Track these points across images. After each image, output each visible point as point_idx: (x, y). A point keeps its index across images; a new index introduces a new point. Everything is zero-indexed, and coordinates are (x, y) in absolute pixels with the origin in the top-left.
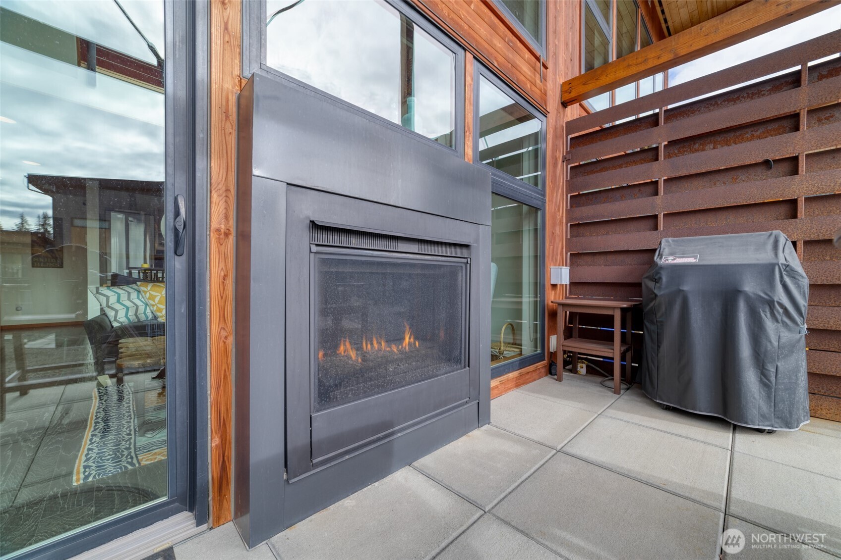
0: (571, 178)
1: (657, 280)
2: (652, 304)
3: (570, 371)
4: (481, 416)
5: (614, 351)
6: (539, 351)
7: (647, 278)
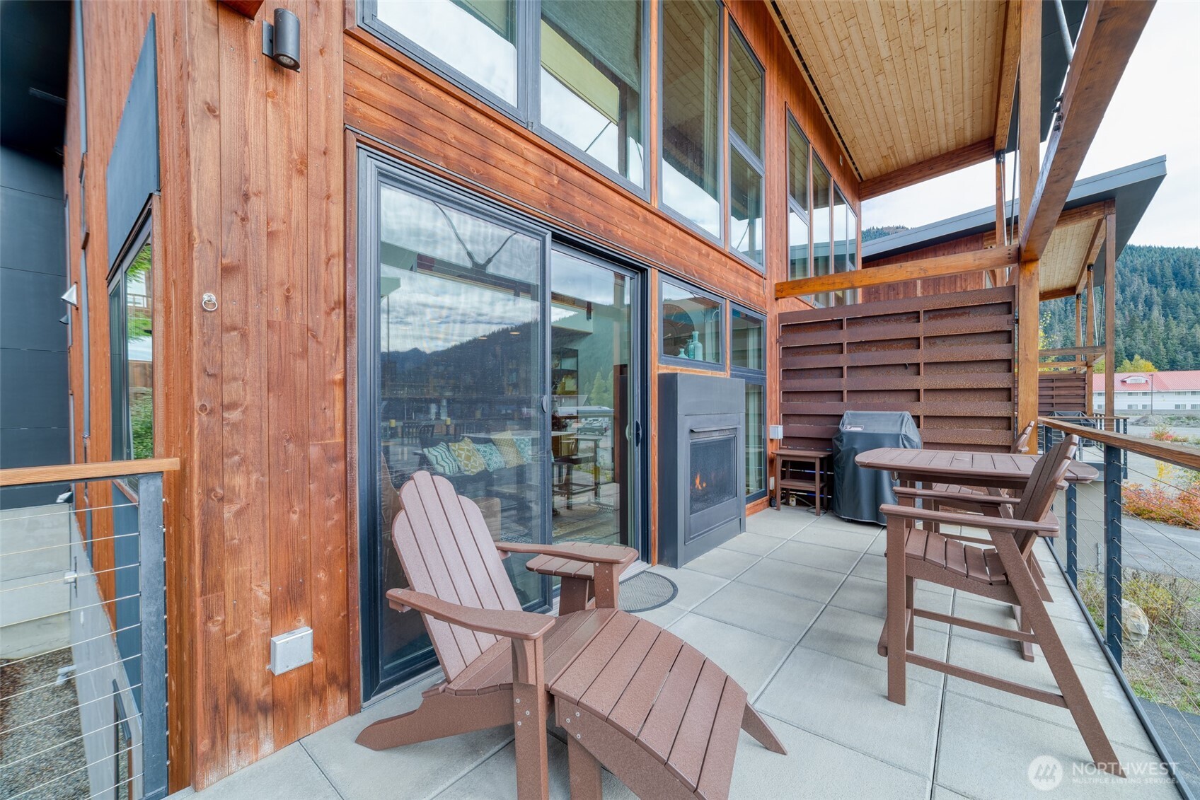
0: (783, 356)
1: (841, 441)
2: (838, 456)
3: (784, 504)
4: (741, 527)
5: (816, 487)
6: (763, 489)
7: (835, 438)
